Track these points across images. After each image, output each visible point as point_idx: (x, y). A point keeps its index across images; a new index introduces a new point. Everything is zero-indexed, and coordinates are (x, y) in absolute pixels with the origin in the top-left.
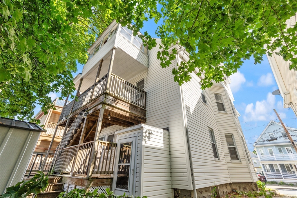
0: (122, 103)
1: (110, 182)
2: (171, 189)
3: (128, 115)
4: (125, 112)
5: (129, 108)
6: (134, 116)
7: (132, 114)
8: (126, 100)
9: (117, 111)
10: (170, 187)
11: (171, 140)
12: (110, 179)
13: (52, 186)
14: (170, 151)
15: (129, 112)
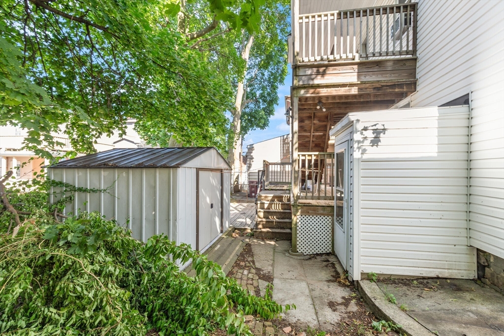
0: (335, 69)
1: (331, 212)
2: (466, 247)
3: (354, 91)
4: (347, 88)
5: (356, 74)
6: (374, 88)
7: (367, 85)
8: (347, 58)
9: (326, 93)
10: (464, 241)
11: (474, 130)
12: (329, 208)
13: (280, 205)
14: (469, 161)
15: (358, 84)
